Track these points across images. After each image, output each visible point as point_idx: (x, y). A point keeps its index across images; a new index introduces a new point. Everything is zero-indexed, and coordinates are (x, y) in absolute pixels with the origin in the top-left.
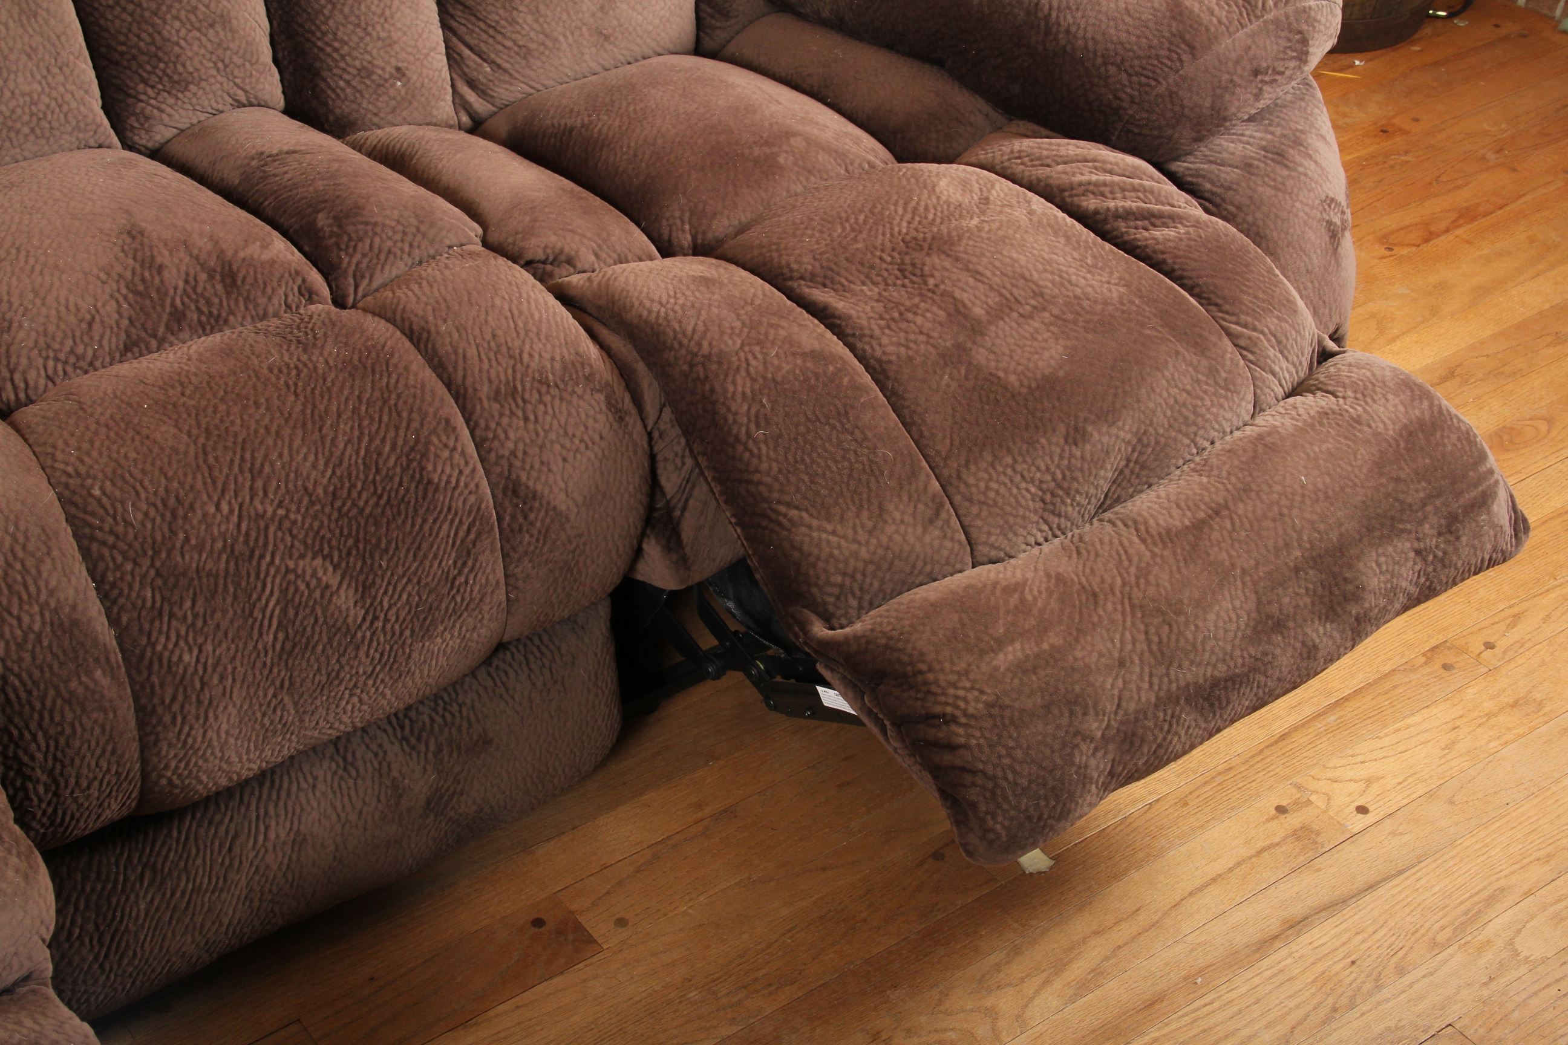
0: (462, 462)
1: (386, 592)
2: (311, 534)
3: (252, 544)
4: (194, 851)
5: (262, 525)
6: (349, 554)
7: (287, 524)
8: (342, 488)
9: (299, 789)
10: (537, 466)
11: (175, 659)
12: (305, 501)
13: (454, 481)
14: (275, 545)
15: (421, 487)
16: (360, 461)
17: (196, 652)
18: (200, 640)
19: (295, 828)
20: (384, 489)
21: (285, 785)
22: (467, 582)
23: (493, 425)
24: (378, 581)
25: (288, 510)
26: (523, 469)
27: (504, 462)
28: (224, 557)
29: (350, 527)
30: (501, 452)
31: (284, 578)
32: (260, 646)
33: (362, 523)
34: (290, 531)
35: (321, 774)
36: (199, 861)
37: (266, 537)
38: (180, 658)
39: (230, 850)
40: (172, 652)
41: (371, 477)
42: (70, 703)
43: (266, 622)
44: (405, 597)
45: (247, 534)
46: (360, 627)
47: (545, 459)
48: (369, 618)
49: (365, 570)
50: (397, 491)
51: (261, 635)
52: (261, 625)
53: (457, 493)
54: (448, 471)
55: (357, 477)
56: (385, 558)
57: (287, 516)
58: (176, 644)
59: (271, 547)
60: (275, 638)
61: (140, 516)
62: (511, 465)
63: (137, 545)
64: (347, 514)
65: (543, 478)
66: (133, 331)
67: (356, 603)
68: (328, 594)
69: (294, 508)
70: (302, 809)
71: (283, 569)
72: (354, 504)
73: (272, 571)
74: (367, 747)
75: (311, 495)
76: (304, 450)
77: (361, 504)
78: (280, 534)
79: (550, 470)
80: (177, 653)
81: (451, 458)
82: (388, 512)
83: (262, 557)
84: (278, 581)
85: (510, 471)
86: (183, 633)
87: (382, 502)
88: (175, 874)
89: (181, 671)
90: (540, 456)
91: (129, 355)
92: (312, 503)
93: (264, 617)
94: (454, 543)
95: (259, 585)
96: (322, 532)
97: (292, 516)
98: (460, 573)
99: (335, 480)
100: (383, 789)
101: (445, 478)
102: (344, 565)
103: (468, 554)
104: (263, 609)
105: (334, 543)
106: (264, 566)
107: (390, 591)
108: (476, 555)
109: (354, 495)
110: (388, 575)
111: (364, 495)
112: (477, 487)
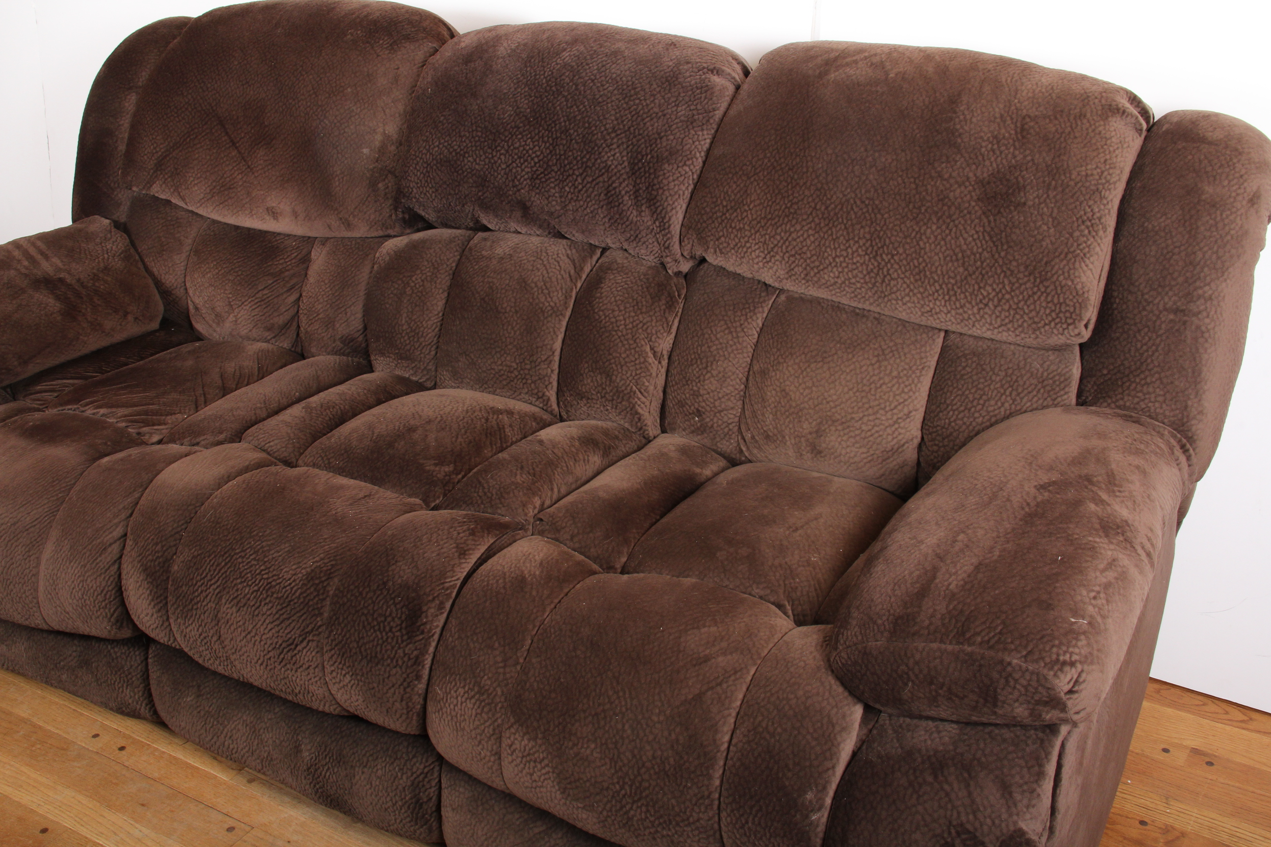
0: (321, 591)
1: (262, 625)
2: (245, 572)
6: (252, 593)
7: (240, 560)
8: (270, 563)
12: (254, 556)
17: (187, 588)
20: (283, 576)
22: (302, 652)
24: (260, 617)
25: (246, 555)
26: (344, 615)
27: (338, 606)
29: (260, 581)
30: (340, 600)
31: (226, 582)
32: (209, 606)
33: (265, 585)
34: (240, 564)
44: (271, 634)
55: (279, 562)
56: (266, 607)
57: (243, 557)
60: (215, 608)
62: (340, 609)
64: (263, 575)
67: (250, 619)
68: (239, 605)
69: (248, 555)
72: (268, 573)
77: (270, 575)
78: (235, 562)
79: (354, 627)
81: (318, 585)
82: (277, 587)
84: (224, 582)
85: (338, 612)
87: (278, 581)
90: (355, 616)
98: (300, 644)
100: (293, 740)
103: (305, 638)
104: (215, 590)
105: (250, 583)
106: (223, 571)
107: (265, 626)
108: (309, 641)
109: (271, 569)
110: (265, 616)
111: (275, 572)
112: (322, 607)
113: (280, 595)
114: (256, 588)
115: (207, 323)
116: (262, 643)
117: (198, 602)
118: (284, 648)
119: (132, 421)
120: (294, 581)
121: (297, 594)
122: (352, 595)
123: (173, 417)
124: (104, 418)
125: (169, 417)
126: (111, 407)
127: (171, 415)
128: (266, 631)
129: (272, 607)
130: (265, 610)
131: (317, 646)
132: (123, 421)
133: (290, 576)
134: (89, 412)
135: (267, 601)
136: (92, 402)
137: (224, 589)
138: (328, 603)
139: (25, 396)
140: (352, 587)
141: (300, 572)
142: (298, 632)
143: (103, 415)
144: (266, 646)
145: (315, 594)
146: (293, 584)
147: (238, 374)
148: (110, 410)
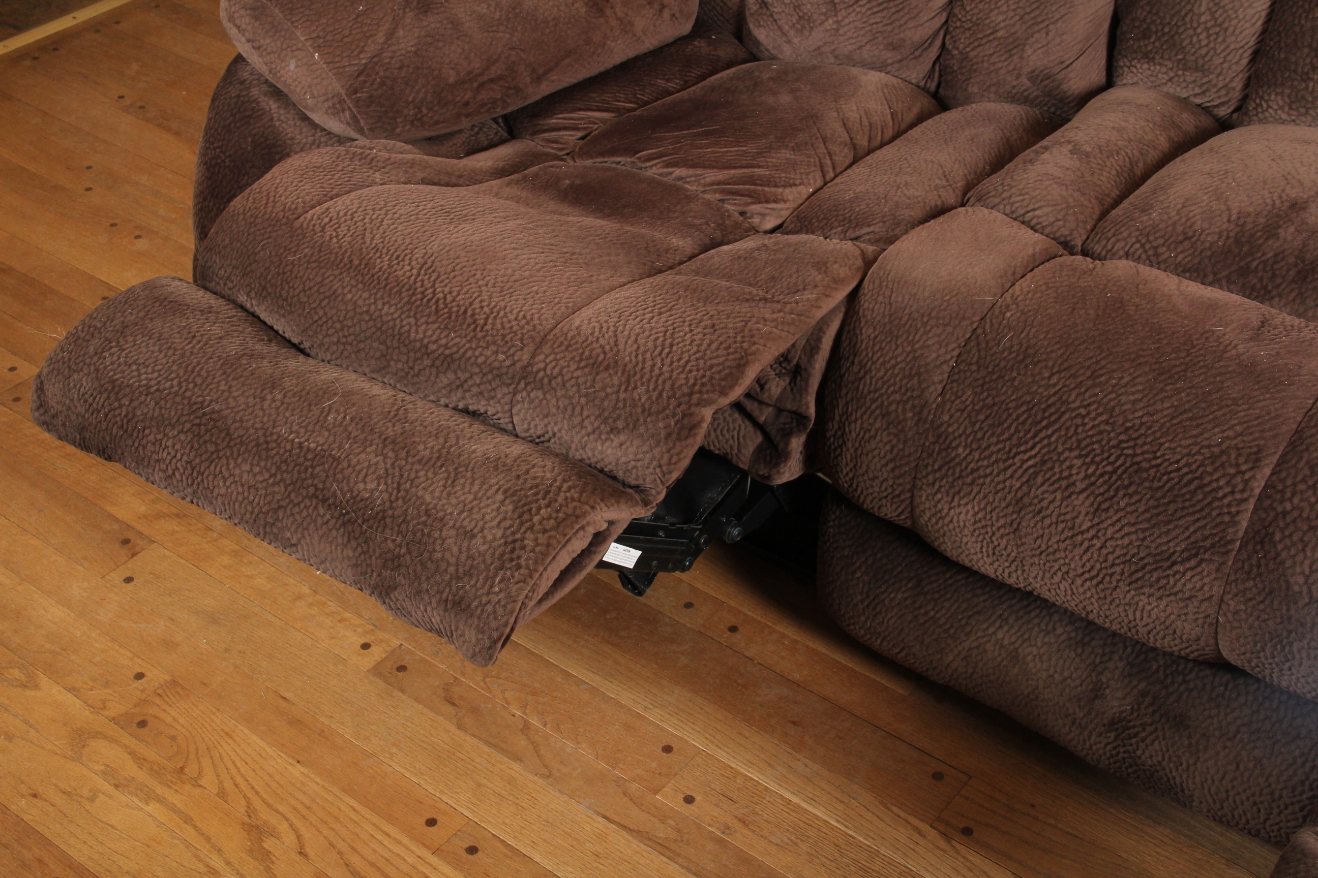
0: (1240, 487)
1: (1113, 525)
2: (1088, 440)
3: (1047, 414)
4: (948, 596)
5: (1063, 409)
6: (1102, 475)
7: (1078, 421)
8: (1136, 431)
9: (1039, 625)
10: (1295, 538)
11: (954, 445)
12: (1104, 417)
13: (1220, 494)
14: (1060, 428)
15: (1190, 476)
16: (1168, 425)
17: (967, 452)
18: (974, 446)
19: (1017, 645)
20: (1164, 455)
21: (1033, 614)
22: (1184, 574)
23: (1289, 482)
24: (1111, 512)
25: (1088, 413)
26: (1282, 530)
27: (1272, 514)
28: (1024, 408)
29: (1118, 458)
30: (1275, 504)
31: (1049, 452)
32: (1008, 483)
33: (1127, 464)
34: (1077, 427)
35: (1059, 631)
36: (947, 604)
37: (1059, 418)
38: (957, 447)
39: (969, 617)
40: (955, 439)
41: (1162, 440)
42: (883, 417)
43: (1020, 472)
44: (1126, 541)
45: (1049, 406)
46: (1082, 533)
47: (1306, 539)
48: (1092, 532)
49: (1106, 495)
50: (1171, 464)
51: (1011, 477)
52: (1016, 471)
53: (1216, 504)
54: (1221, 483)
55: (1154, 432)
56: (1126, 500)
57: (1084, 417)
58: (960, 436)
59: (1057, 426)
60: (1020, 488)
61: (1008, 345)
62: (1275, 519)
63: (989, 359)
64: (1123, 449)
65: (1293, 552)
66: (1207, 261)
67: (1087, 513)
68: (1071, 490)
69: (1093, 415)
70: (1029, 639)
71: (1053, 447)
72: (1133, 447)
73: (1046, 442)
74: (1105, 645)
75: (1111, 416)
76: (1140, 387)
77: (1139, 451)
78: (1069, 423)
79: (1303, 550)
80: (957, 442)
81: (1233, 476)
82: (1152, 472)
83: (1046, 427)
84: (1044, 451)
85: (1270, 524)
86: (968, 432)
87: (1154, 462)
88: (929, 597)
89: (953, 455)
90: (1304, 534)
91: (1188, 275)
92: (1107, 422)
93: (1020, 467)
94: (1189, 537)
95: (1031, 443)
96: (1096, 446)
97: (1086, 420)
98: (1182, 563)
99: (1137, 422)
100: (1089, 680)
101: (1214, 485)
102: (1093, 479)
103: (1196, 555)
104: (1023, 462)
105: (1098, 459)
106: (1042, 435)
107: (1117, 527)
108: (1202, 560)
109: (1140, 442)
110: (1122, 514)
111: (1146, 448)
112: (1238, 512)
113: (1156, 484)
114: (1109, 468)
115: (780, 28)
116: (1104, 551)
117: (986, 476)
118: (1146, 564)
119: (731, 193)
120: (1187, 465)
121: (1192, 487)
122: (1302, 500)
123: (794, 189)
124: (680, 183)
125: (788, 190)
126: (694, 166)
127: (791, 186)
128: (1119, 535)
129: (1139, 501)
130: (1122, 504)
131: (1218, 570)
132: (715, 191)
133: (1178, 457)
134: (654, 170)
135: (1130, 491)
136: (660, 156)
137: (1043, 462)
138: (1251, 507)
139: (534, 133)
140: (1302, 487)
141: (1199, 452)
142: (1184, 545)
143: (680, 178)
144: (1111, 557)
145: (1228, 489)
146: (1185, 470)
147: (865, 122)
148: (691, 172)
